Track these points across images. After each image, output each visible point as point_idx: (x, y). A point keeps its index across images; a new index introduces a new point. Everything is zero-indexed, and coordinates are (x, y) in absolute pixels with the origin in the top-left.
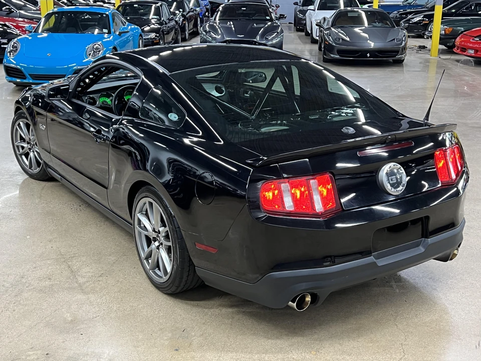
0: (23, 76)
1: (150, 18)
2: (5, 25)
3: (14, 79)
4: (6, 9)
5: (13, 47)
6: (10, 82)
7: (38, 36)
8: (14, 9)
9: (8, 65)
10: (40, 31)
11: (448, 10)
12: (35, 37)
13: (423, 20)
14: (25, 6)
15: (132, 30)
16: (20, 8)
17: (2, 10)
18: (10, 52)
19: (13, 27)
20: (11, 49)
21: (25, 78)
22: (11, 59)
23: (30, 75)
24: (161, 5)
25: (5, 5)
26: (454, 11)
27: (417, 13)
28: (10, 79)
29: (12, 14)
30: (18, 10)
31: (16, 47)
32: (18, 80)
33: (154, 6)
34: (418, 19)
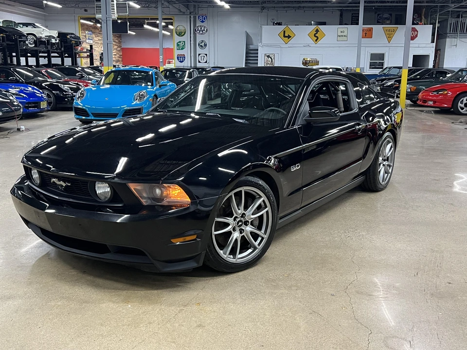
0: (88, 115)
1: (185, 80)
2: (77, 84)
3: (81, 117)
4: (79, 74)
5: (81, 94)
6: (77, 119)
7: (101, 87)
8: (84, 75)
9: (76, 106)
10: (101, 84)
11: (414, 76)
12: (98, 88)
13: (395, 84)
14: (94, 73)
15: (170, 85)
16: (89, 74)
17: (76, 76)
18: (78, 98)
19: (82, 85)
20: (79, 95)
21: (88, 116)
22: (79, 103)
23: (92, 113)
24: (193, 71)
25: (79, 72)
26: (418, 77)
27: (389, 79)
28: (77, 117)
29: (83, 78)
30: (88, 75)
31: (83, 94)
32: (83, 118)
33: (188, 71)
34: (390, 83)
